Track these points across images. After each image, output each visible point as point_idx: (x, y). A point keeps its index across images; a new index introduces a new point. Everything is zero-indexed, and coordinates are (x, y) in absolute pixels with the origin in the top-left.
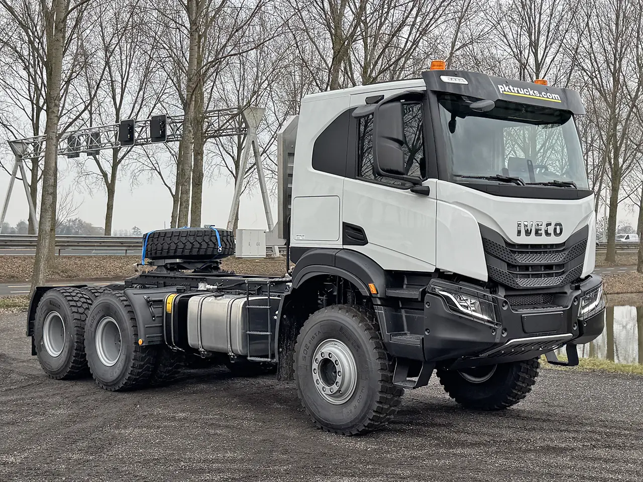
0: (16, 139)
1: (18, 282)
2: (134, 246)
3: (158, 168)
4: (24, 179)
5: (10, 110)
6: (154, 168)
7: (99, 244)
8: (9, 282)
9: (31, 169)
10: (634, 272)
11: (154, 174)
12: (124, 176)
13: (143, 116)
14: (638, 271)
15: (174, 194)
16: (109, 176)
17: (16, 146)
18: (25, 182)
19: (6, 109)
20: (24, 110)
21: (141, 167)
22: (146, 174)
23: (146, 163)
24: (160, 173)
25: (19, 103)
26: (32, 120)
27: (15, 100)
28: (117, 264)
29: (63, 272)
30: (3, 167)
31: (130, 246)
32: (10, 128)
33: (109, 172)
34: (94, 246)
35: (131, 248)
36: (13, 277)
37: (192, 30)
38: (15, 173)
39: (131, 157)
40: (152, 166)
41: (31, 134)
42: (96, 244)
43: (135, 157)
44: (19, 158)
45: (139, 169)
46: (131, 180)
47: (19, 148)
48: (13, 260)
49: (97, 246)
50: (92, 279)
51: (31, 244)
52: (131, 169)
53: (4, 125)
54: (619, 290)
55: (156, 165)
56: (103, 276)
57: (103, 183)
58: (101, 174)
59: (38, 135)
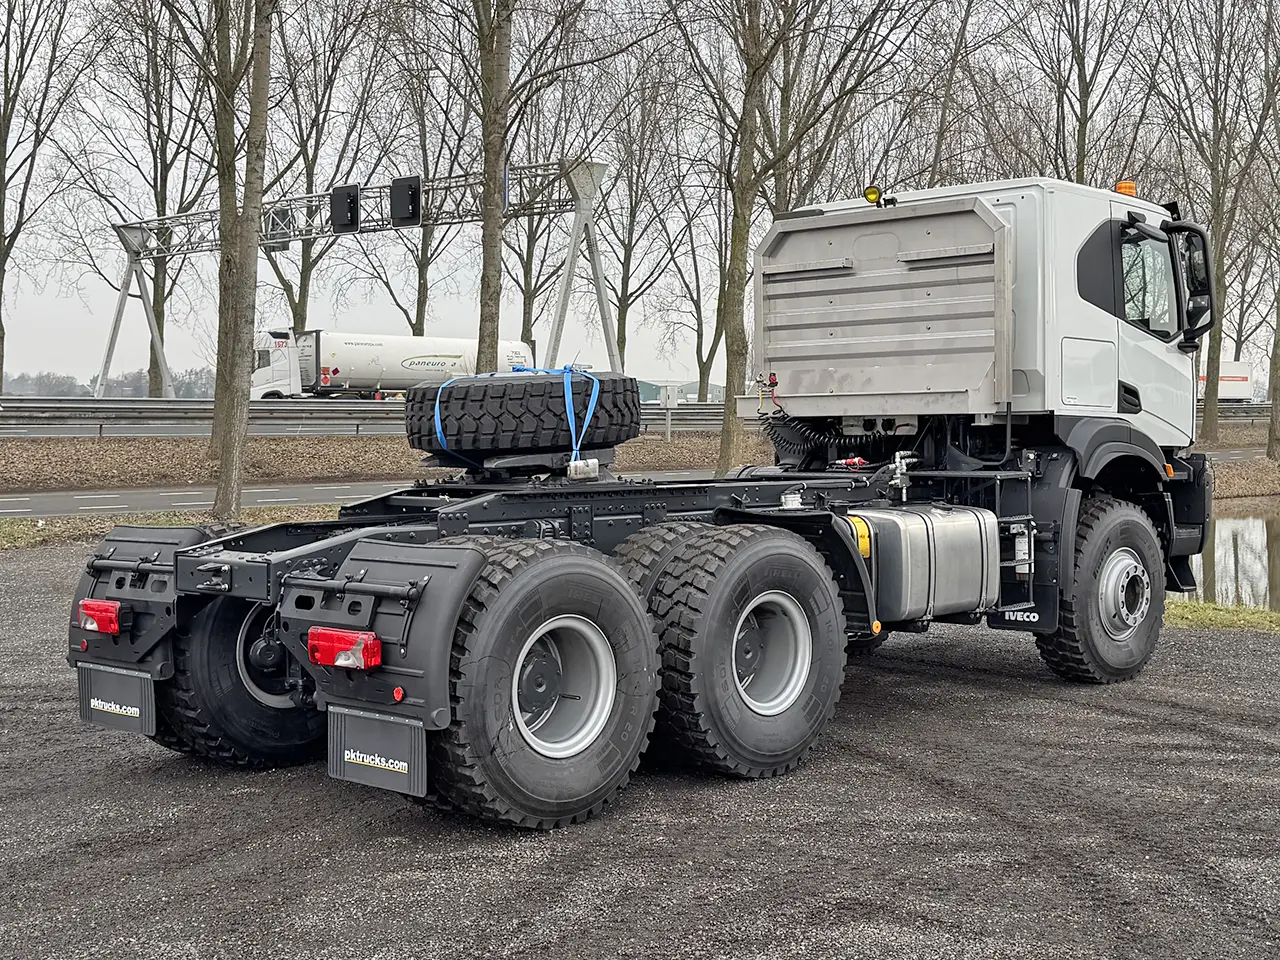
0: (125, 221)
1: (175, 485)
2: (372, 418)
3: (383, 276)
4: (145, 297)
5: (114, 168)
6: (376, 274)
7: (308, 415)
8: (158, 486)
9: (153, 276)
10: (1261, 456)
11: (376, 288)
12: (322, 290)
13: (383, 179)
14: (1268, 455)
15: (414, 322)
16: (296, 290)
17: (129, 235)
18: (146, 300)
19: (107, 166)
20: (137, 167)
21: (351, 273)
22: (363, 284)
23: (361, 266)
24: (387, 284)
25: (128, 156)
26: (155, 187)
27: (121, 149)
28: (346, 450)
29: (253, 466)
30: (100, 274)
31: (365, 419)
32: (112, 200)
33: (295, 281)
34: (302, 418)
35: (367, 421)
36: (165, 476)
37: (501, 19)
38: (127, 285)
39: (334, 255)
40: (371, 271)
41: (151, 214)
42: (304, 415)
43: (340, 255)
44: (135, 256)
45: (348, 277)
46: (335, 296)
47: (135, 239)
48: (157, 444)
49: (306, 418)
50: (308, 479)
51: (186, 415)
52: (334, 277)
53: (101, 195)
54: (1240, 492)
55: (380, 270)
56: (326, 473)
57: (283, 304)
58: (280, 285)
59: (164, 215)
